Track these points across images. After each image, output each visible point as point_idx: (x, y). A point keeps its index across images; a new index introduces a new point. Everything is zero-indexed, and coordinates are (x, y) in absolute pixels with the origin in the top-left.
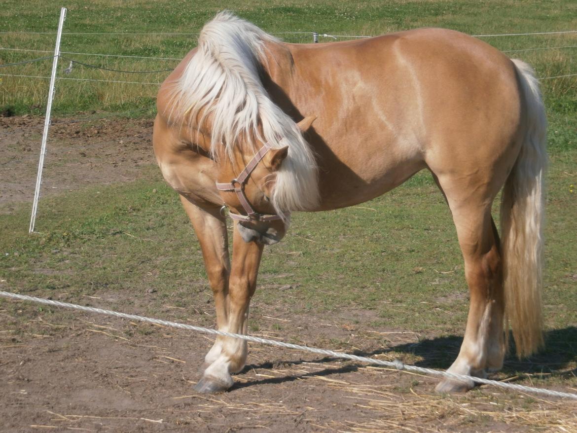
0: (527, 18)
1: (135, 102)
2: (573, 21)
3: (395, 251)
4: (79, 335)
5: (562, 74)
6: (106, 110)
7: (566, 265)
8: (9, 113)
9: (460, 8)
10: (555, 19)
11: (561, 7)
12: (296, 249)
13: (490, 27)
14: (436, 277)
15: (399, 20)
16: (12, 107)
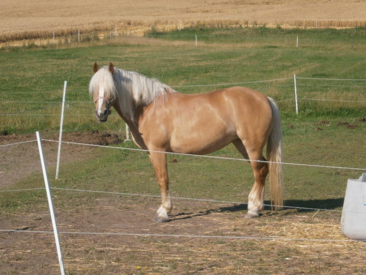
0: (255, 72)
1: (67, 124)
2: (281, 72)
3: (215, 178)
4: (101, 210)
5: (279, 100)
6: (53, 129)
7: (289, 180)
8: (6, 133)
9: (218, 68)
10: (271, 71)
11: (273, 64)
12: (173, 180)
13: (236, 78)
14: (235, 187)
15: (187, 76)
16: (7, 130)
